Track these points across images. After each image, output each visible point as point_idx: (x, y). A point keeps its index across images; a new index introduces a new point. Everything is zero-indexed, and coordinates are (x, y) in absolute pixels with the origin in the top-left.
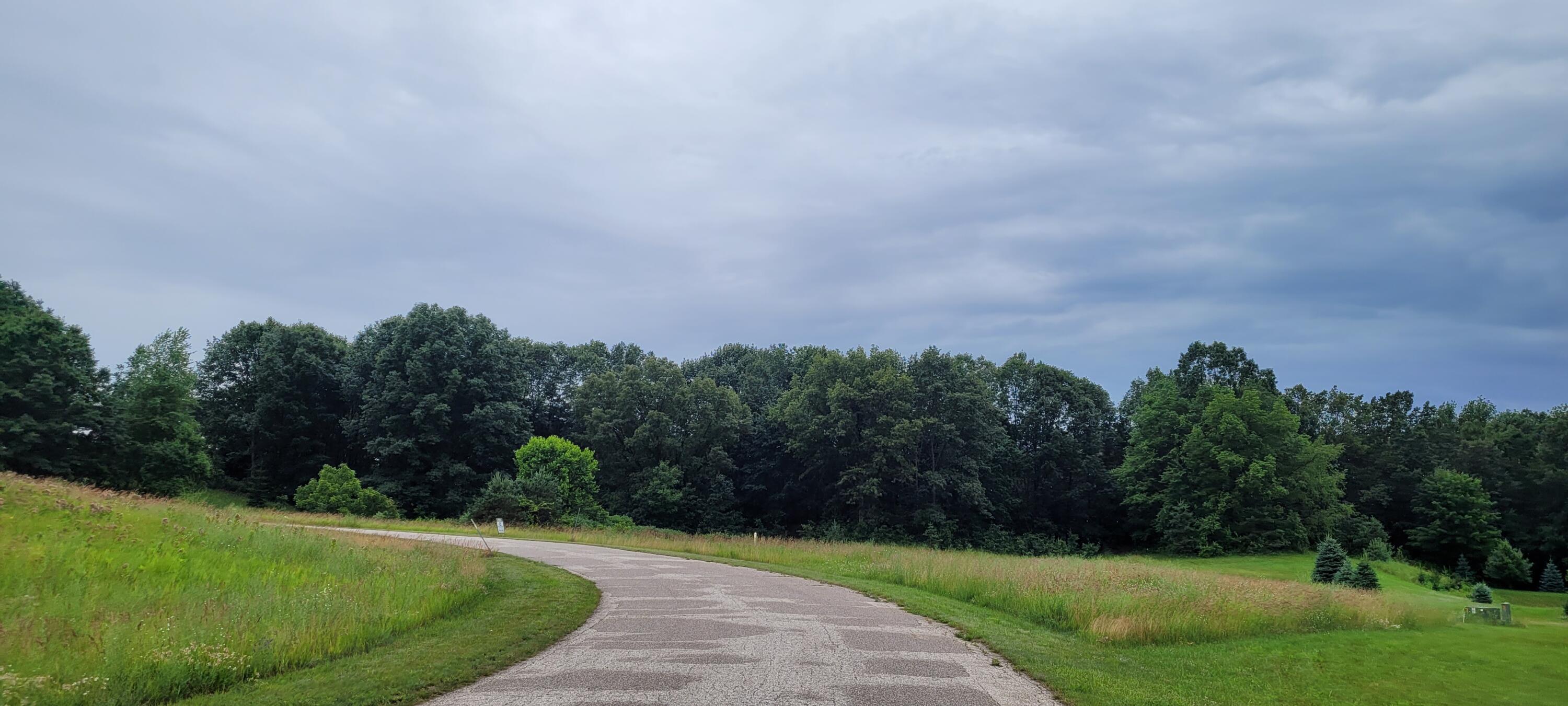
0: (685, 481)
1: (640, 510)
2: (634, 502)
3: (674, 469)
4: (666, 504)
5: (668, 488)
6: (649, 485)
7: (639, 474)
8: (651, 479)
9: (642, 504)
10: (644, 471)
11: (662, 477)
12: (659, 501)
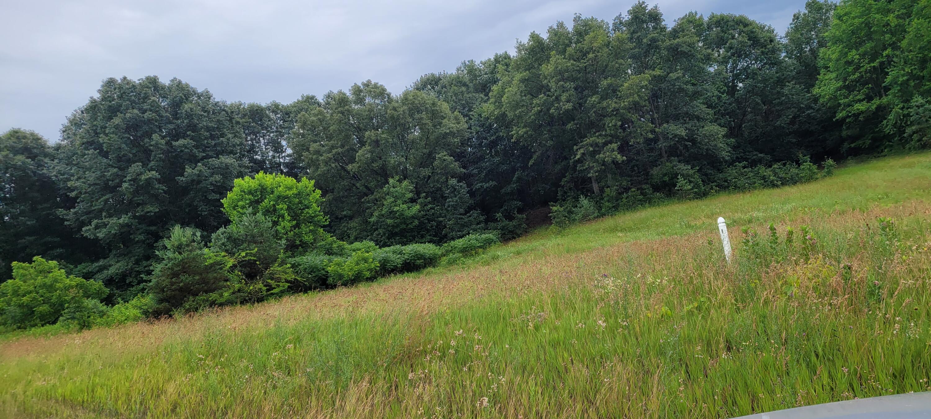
0: (418, 193)
1: (381, 231)
2: (373, 225)
3: (405, 183)
4: (404, 220)
5: (403, 204)
6: (383, 205)
7: (371, 197)
8: (385, 199)
9: (381, 226)
10: (375, 193)
11: (394, 195)
12: (398, 218)
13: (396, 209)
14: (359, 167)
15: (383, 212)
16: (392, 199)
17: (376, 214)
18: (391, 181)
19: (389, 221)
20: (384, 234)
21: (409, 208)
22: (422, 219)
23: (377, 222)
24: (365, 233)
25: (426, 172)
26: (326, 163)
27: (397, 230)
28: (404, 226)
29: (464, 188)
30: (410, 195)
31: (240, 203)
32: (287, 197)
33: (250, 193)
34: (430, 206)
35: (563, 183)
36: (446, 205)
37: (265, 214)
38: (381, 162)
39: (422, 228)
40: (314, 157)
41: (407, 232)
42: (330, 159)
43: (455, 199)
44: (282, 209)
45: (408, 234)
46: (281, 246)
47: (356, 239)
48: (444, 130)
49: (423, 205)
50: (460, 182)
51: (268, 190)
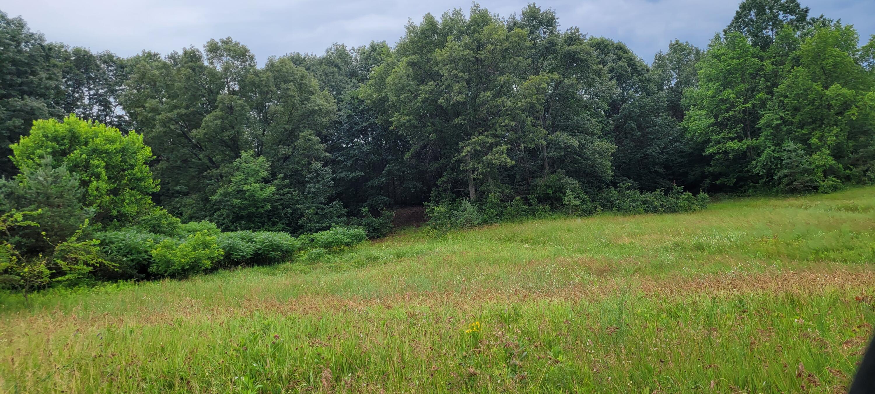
0: (274, 174)
1: (224, 212)
2: (214, 205)
4: (254, 201)
5: (255, 183)
6: (230, 182)
7: (216, 171)
8: (232, 175)
9: (225, 206)
10: (221, 167)
11: (246, 171)
12: (246, 199)
13: (246, 188)
14: (206, 134)
15: (230, 190)
16: (243, 176)
17: (220, 191)
18: (244, 154)
19: (235, 201)
20: (228, 216)
21: (261, 189)
22: (276, 204)
23: (221, 201)
24: (203, 213)
25: (284, 150)
26: (164, 124)
27: (244, 213)
28: (253, 209)
29: (329, 174)
30: (266, 174)
31: (39, 152)
32: (107, 152)
33: (55, 139)
34: (287, 189)
35: (439, 183)
36: (306, 191)
37: (72, 170)
38: (233, 132)
39: (274, 214)
40: (150, 115)
41: (256, 217)
42: (171, 119)
43: (317, 186)
44: (97, 167)
45: (257, 220)
46: (88, 213)
47: (191, 218)
48: (310, 106)
49: (279, 188)
50: (325, 167)
51: (82, 139)
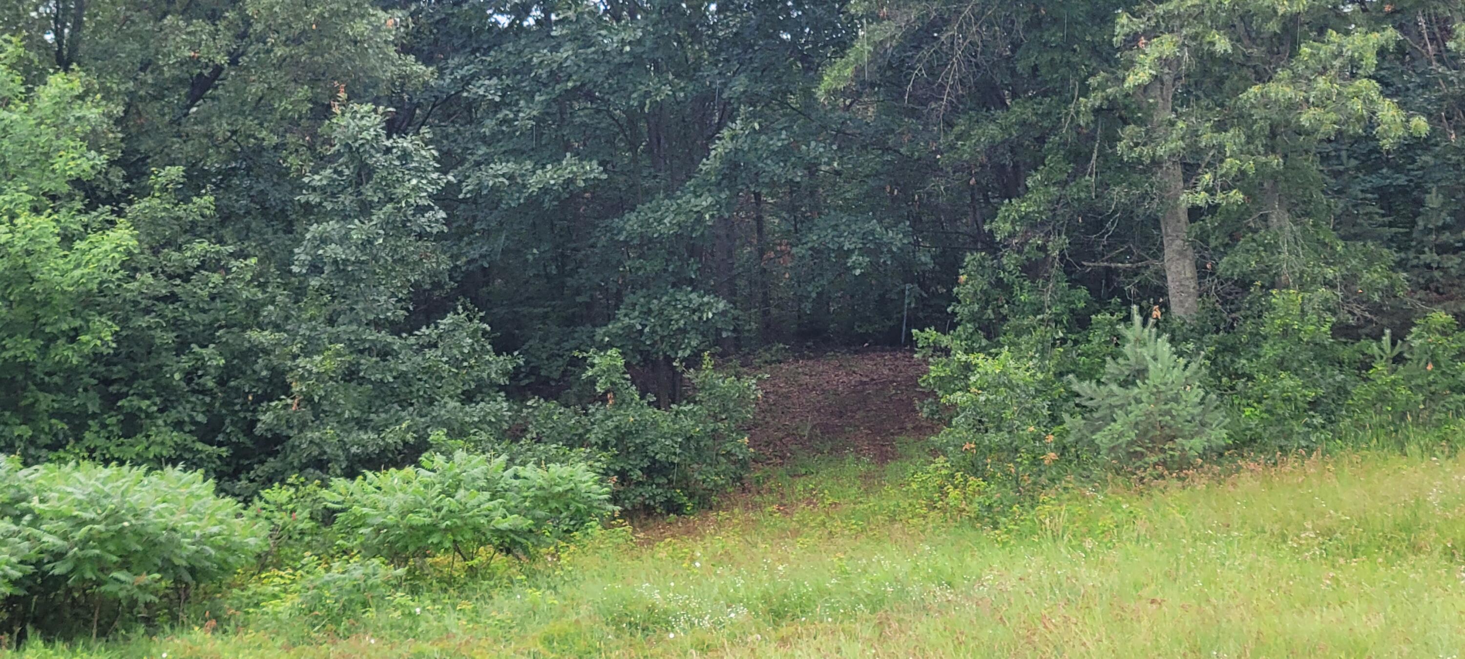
21: (67, 239)
22: (143, 322)
25: (189, 41)
28: (24, 347)
29: (420, 172)
34: (201, 246)
35: (1002, 228)
36: (301, 255)
39: (135, 376)
41: (43, 387)
43: (358, 230)
45: (45, 401)
50: (402, 132)
